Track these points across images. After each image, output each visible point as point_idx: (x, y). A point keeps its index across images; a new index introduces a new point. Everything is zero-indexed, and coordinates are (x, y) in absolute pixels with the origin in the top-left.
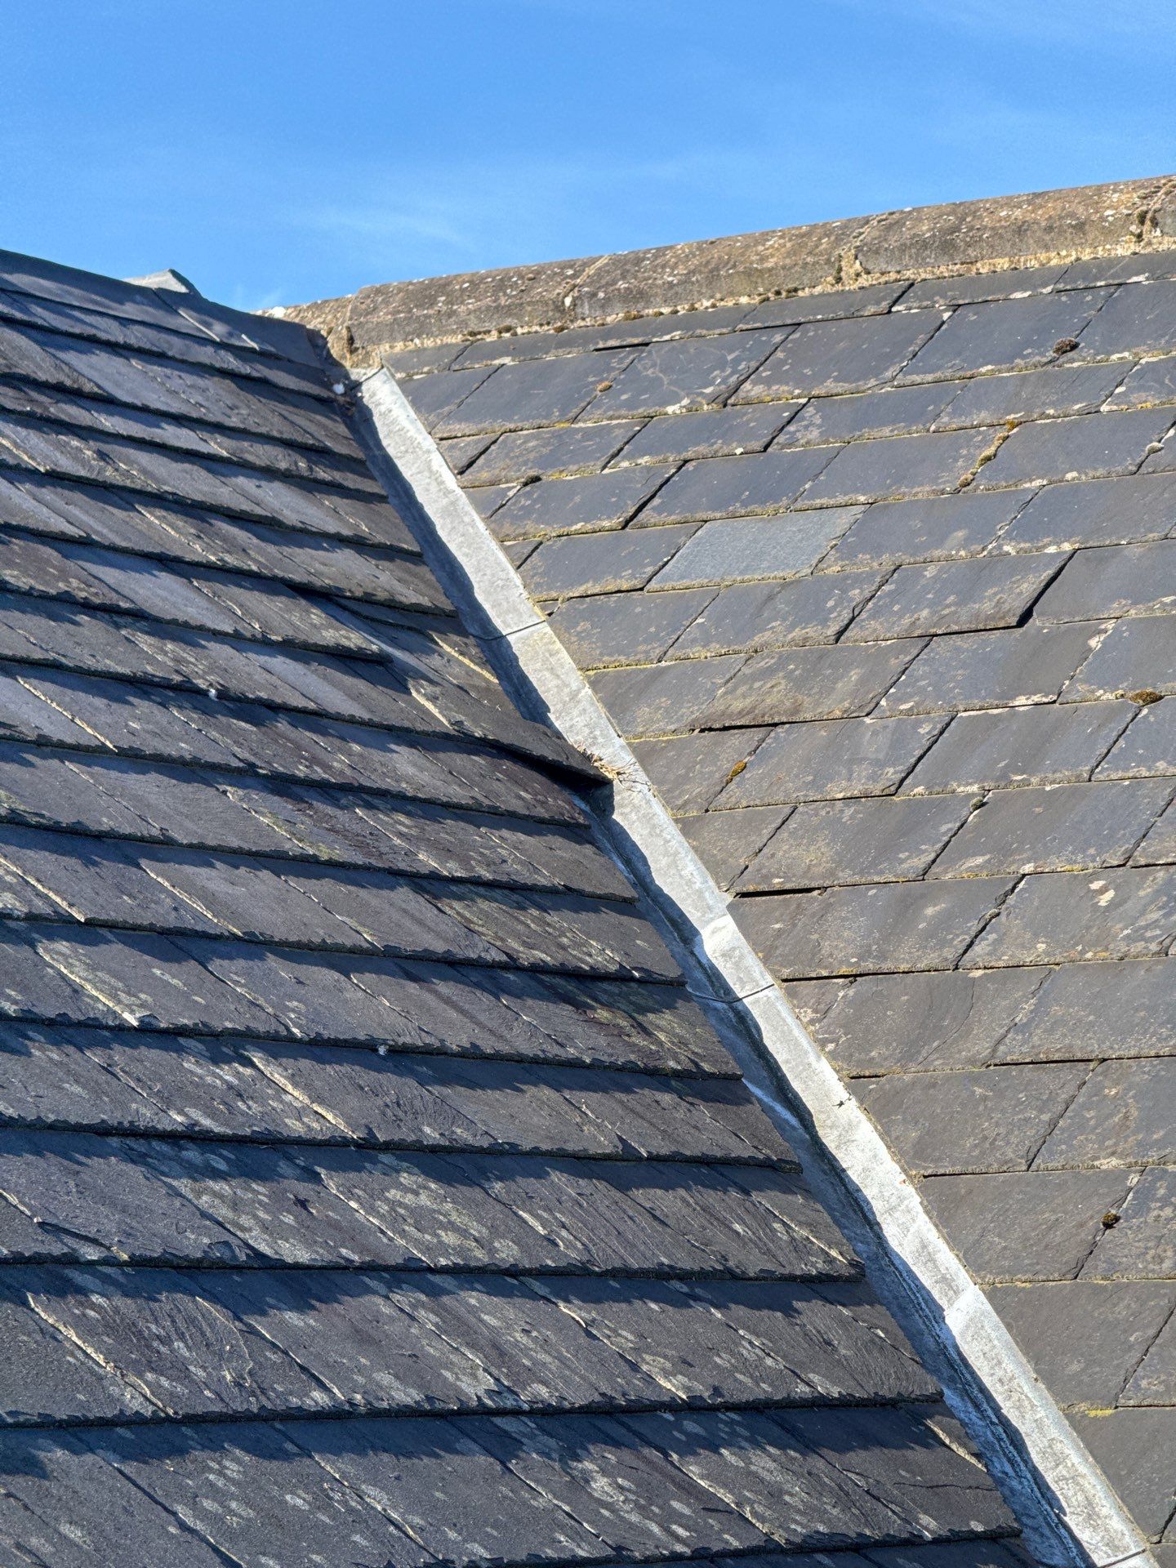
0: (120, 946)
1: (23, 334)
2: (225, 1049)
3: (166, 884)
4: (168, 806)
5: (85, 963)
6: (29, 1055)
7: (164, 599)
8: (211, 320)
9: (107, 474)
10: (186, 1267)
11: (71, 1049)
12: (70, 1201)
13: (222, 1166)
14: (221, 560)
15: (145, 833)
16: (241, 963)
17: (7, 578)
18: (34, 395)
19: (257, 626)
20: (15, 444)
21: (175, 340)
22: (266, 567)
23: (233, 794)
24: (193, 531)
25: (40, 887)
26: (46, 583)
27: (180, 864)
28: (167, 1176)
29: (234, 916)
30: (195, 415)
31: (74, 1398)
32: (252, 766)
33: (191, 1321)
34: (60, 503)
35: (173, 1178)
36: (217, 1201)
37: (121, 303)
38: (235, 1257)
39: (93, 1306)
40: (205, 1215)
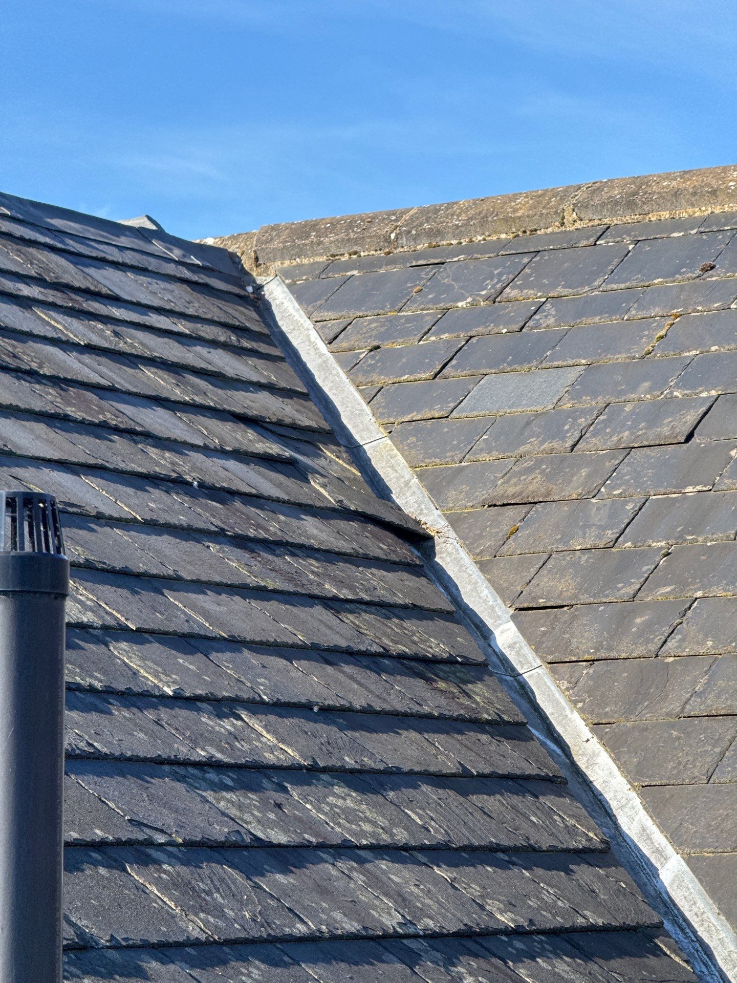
0: (157, 645)
1: (63, 257)
2: (225, 710)
3: (180, 605)
4: (176, 556)
5: (138, 656)
6: (112, 714)
7: (160, 425)
8: (172, 247)
9: (121, 345)
10: (215, 847)
11: (135, 710)
12: (145, 806)
13: (230, 783)
14: (192, 399)
15: (165, 573)
16: (228, 655)
17: (69, 413)
18: (73, 296)
19: (217, 441)
20: (64, 327)
21: (151, 260)
22: (219, 404)
23: (214, 548)
24: (174, 381)
25: (107, 608)
26: (93, 416)
27: (187, 592)
28: (199, 789)
29: (222, 626)
30: (168, 307)
31: (160, 929)
32: (223, 530)
33: (222, 880)
34: (95, 365)
35: (203, 790)
36: (230, 805)
37: (118, 236)
38: (243, 839)
39: (165, 872)
40: (224, 814)
